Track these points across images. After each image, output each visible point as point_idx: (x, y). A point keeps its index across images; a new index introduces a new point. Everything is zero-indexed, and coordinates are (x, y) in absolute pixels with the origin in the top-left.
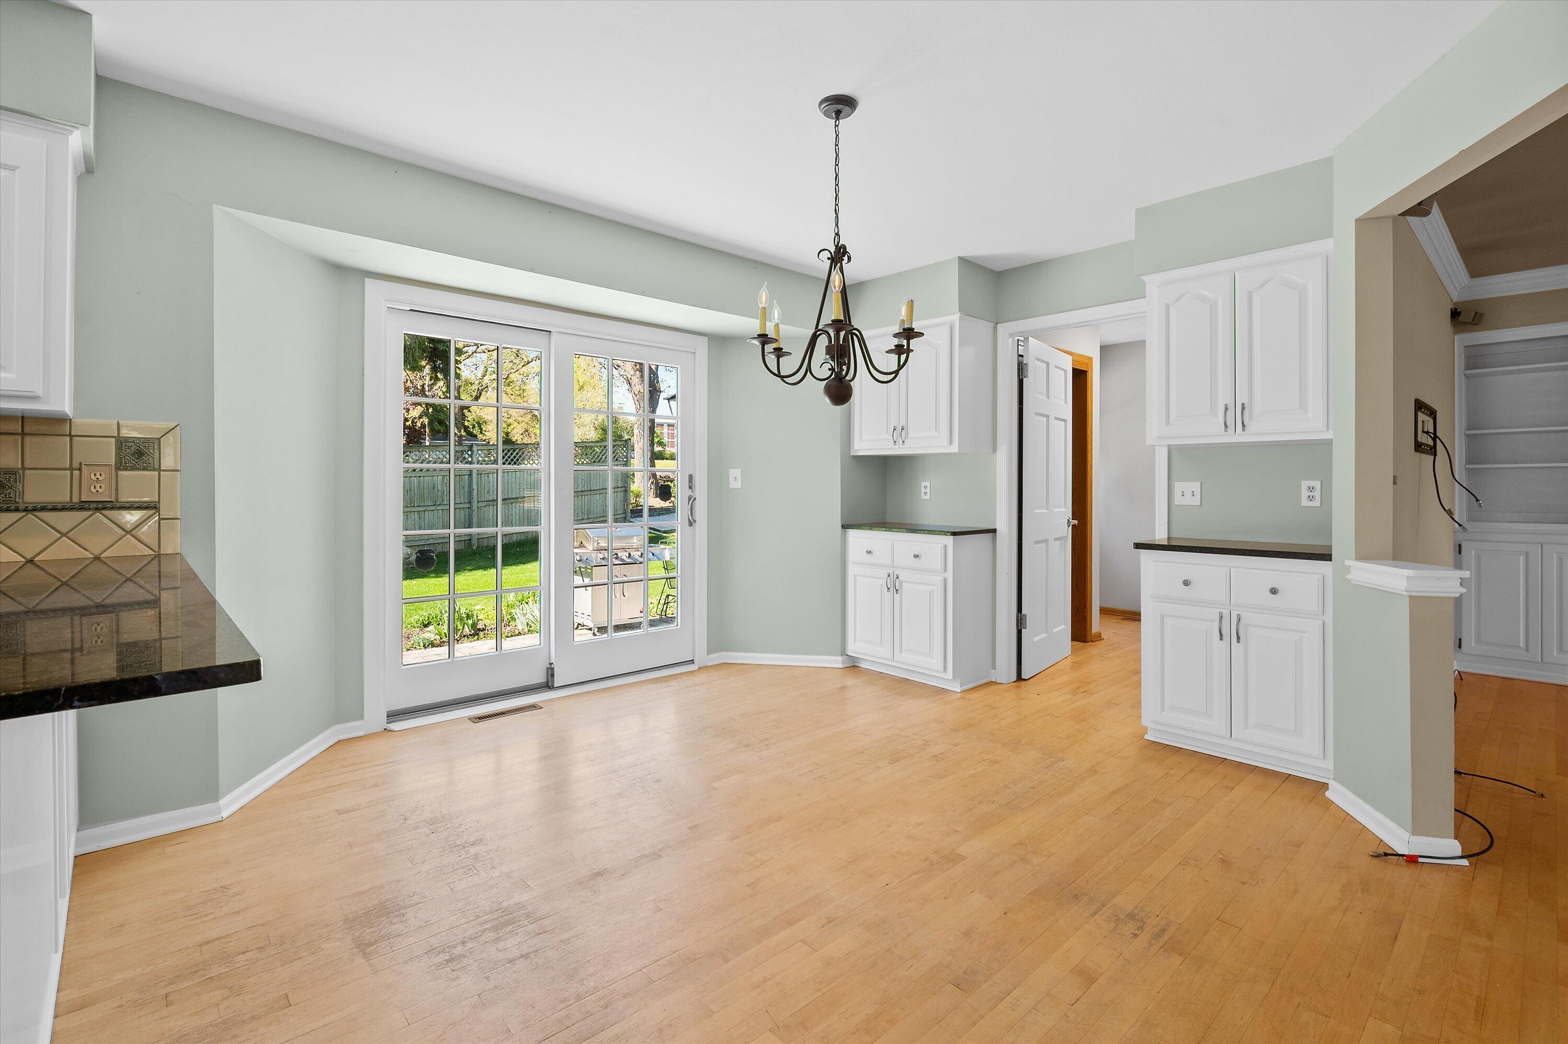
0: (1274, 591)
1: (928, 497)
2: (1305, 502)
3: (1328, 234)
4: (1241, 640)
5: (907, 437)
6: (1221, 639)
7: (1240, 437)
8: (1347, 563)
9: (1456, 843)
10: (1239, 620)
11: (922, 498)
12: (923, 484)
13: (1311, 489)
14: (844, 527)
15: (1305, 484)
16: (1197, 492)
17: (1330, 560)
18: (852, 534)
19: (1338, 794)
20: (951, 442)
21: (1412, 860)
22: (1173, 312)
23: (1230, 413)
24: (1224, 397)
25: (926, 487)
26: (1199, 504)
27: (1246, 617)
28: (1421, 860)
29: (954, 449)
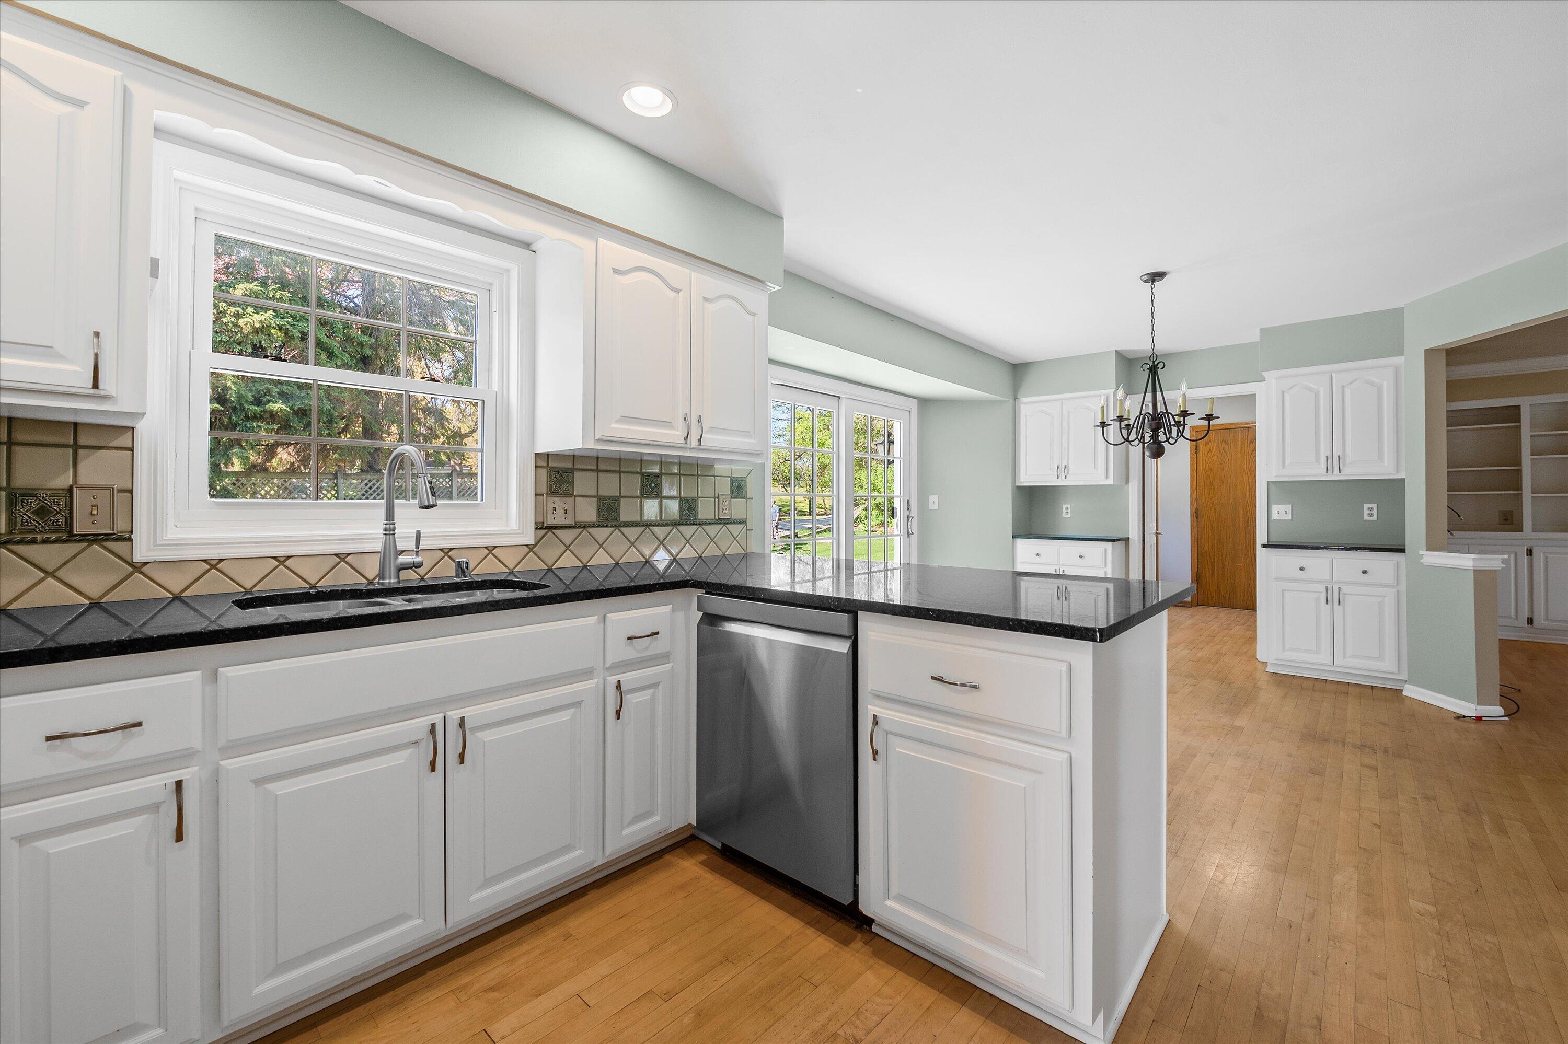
0: (1365, 572)
1: (1069, 515)
2: (1366, 517)
3: (1400, 352)
4: (1341, 603)
5: (1068, 473)
6: (1327, 603)
7: (1336, 476)
8: (1421, 553)
9: (1501, 708)
10: (1339, 591)
11: (1064, 516)
12: (1065, 506)
13: (1370, 509)
14: (1014, 537)
15: (1366, 506)
16: (1289, 511)
17: (1404, 552)
18: (1020, 542)
19: (1411, 691)
20: (1107, 477)
21: (1479, 719)
22: (1287, 397)
23: (1330, 461)
24: (1324, 451)
25: (1067, 508)
26: (1290, 519)
27: (1345, 589)
28: (1484, 719)
29: (1110, 482)
